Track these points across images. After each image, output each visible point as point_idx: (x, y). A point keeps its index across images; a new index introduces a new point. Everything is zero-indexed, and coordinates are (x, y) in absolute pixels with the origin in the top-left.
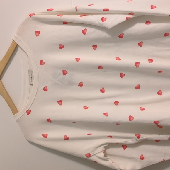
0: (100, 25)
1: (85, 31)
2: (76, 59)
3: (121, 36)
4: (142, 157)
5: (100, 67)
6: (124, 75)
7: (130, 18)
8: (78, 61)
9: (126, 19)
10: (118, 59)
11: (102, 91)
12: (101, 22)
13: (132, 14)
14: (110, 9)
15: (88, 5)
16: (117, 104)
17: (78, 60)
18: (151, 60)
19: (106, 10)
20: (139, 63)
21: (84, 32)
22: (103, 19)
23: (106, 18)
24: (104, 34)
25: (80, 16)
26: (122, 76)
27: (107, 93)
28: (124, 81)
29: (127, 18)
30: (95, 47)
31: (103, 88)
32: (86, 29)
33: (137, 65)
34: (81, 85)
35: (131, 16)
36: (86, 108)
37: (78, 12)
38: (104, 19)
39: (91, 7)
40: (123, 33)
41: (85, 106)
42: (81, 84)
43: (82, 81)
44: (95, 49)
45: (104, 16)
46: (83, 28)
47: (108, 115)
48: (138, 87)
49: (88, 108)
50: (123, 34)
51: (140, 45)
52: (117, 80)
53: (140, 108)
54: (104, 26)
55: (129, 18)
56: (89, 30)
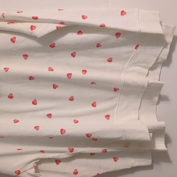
0: (29, 34)
1: (14, 40)
2: (5, 69)
3: (53, 45)
4: (76, 171)
5: (31, 78)
6: (57, 86)
7: (61, 27)
8: (6, 71)
9: (56, 28)
10: (51, 69)
11: (34, 103)
12: (30, 30)
13: (62, 23)
14: (39, 17)
15: (17, 12)
16: (49, 116)
17: (7, 70)
18: (85, 71)
19: (36, 18)
20: (71, 74)
21: (13, 40)
22: (32, 28)
23: (35, 27)
24: (34, 43)
25: (8, 23)
26: (55, 87)
27: (39, 105)
28: (57, 92)
29: (57, 28)
30: (26, 56)
31: (35, 100)
32: (15, 37)
33: (70, 76)
34: (11, 97)
35: (62, 26)
36: (16, 121)
37: (6, 18)
38: (33, 28)
39: (20, 14)
40: (54, 42)
41: (15, 120)
42: (11, 95)
43: (11, 93)
44: (26, 59)
45: (34, 24)
46: (12, 36)
48: (72, 99)
49: (18, 121)
50: (55, 44)
51: (73, 55)
52: (49, 91)
53: (74, 120)
54: (33, 34)
55: (59, 27)
56: (18, 38)
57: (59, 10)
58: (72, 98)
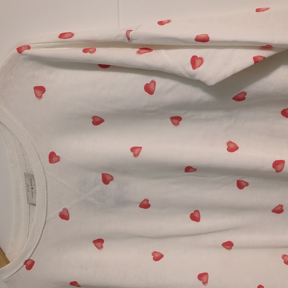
0: (187, 76)
1: (152, 87)
2: (133, 149)
3: (241, 96)
6: (247, 184)
7: (264, 58)
8: (136, 155)
9: (252, 62)
10: (232, 148)
11: (195, 217)
12: (190, 68)
13: (268, 47)
14: (212, 37)
15: (158, 23)
16: (229, 247)
17: (136, 153)
19: (203, 40)
20: (283, 162)
21: (149, 89)
22: (195, 62)
23: (201, 59)
24: (198, 95)
25: (138, 52)
26: (241, 185)
27: (206, 222)
28: (246, 196)
29: (256, 59)
30: (176, 120)
31: (197, 211)
32: (153, 82)
33: (279, 167)
34: (145, 205)
35: (266, 54)
36: (157, 256)
37: (134, 42)
38: (198, 62)
40: (245, 90)
41: (155, 252)
42: (145, 203)
43: (147, 198)
44: (176, 124)
45: (198, 53)
46: (147, 79)
47: (207, 282)
48: (278, 210)
50: (245, 94)
51: (286, 114)
52: (230, 194)
53: (284, 257)
54: (197, 78)
55: (260, 59)
56: (161, 83)
57: (258, 10)
58: (280, 207)
